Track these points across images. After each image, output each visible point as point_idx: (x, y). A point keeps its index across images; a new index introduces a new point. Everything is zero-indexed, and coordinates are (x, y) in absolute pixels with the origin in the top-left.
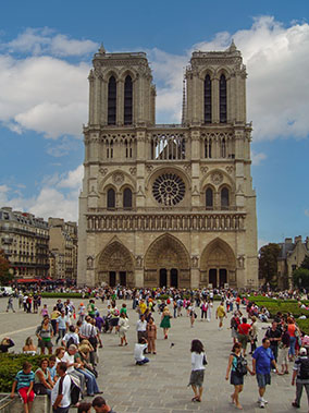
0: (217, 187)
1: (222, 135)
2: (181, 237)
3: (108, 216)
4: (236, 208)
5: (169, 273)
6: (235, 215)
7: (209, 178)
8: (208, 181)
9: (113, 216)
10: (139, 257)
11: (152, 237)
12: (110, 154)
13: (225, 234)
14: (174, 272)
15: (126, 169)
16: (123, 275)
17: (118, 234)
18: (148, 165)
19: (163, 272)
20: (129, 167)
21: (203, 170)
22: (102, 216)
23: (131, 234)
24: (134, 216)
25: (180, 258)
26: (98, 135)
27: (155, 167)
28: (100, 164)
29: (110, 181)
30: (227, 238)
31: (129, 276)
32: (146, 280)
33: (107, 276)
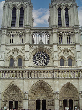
0: (66, 57)
1: (68, 32)
2: (49, 82)
3: (9, 71)
4: (77, 67)
5: (41, 102)
6: (77, 71)
7: (62, 53)
8: (62, 54)
9: (12, 71)
10: (26, 93)
11: (33, 82)
12: (12, 41)
13: (73, 80)
14: (44, 101)
15: (20, 48)
16: (17, 103)
17: (14, 81)
18: (31, 46)
19: (38, 101)
20: (21, 47)
21: (59, 49)
22: (6, 71)
23: (22, 81)
24: (23, 71)
25: (47, 94)
26: (6, 31)
27: (34, 47)
28: (6, 45)
29: (11, 54)
30: (74, 82)
31: (20, 104)
32: (29, 105)
33: (8, 103)
